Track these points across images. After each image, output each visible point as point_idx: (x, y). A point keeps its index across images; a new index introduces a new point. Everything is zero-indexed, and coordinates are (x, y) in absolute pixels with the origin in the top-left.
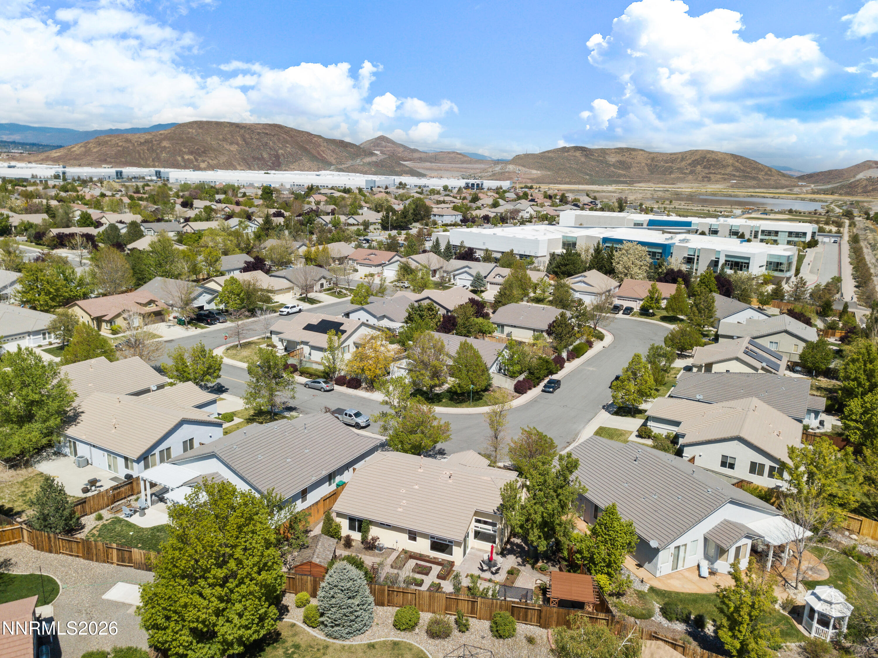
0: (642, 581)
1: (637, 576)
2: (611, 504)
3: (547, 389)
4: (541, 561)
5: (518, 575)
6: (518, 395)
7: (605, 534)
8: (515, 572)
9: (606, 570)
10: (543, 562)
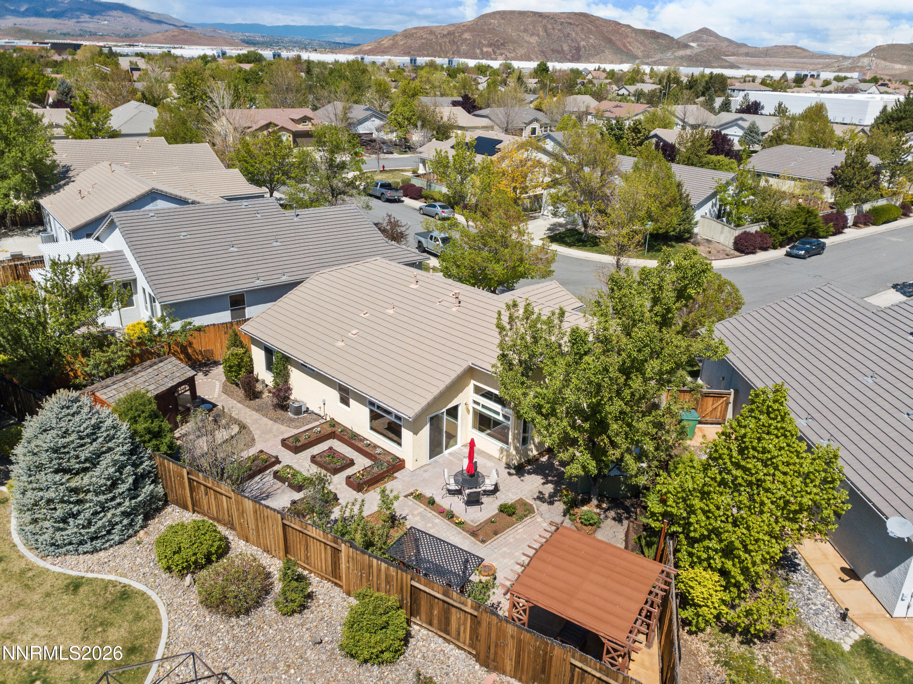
0: (844, 617)
1: (834, 600)
2: (771, 384)
3: (795, 252)
4: (595, 502)
5: (521, 518)
6: (738, 254)
7: (738, 466)
8: (520, 511)
9: (718, 562)
10: (598, 506)
